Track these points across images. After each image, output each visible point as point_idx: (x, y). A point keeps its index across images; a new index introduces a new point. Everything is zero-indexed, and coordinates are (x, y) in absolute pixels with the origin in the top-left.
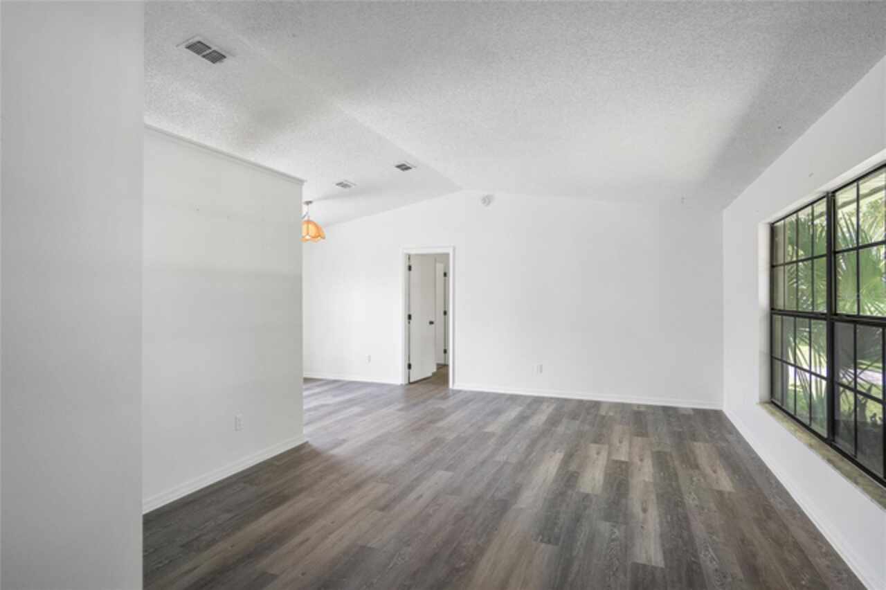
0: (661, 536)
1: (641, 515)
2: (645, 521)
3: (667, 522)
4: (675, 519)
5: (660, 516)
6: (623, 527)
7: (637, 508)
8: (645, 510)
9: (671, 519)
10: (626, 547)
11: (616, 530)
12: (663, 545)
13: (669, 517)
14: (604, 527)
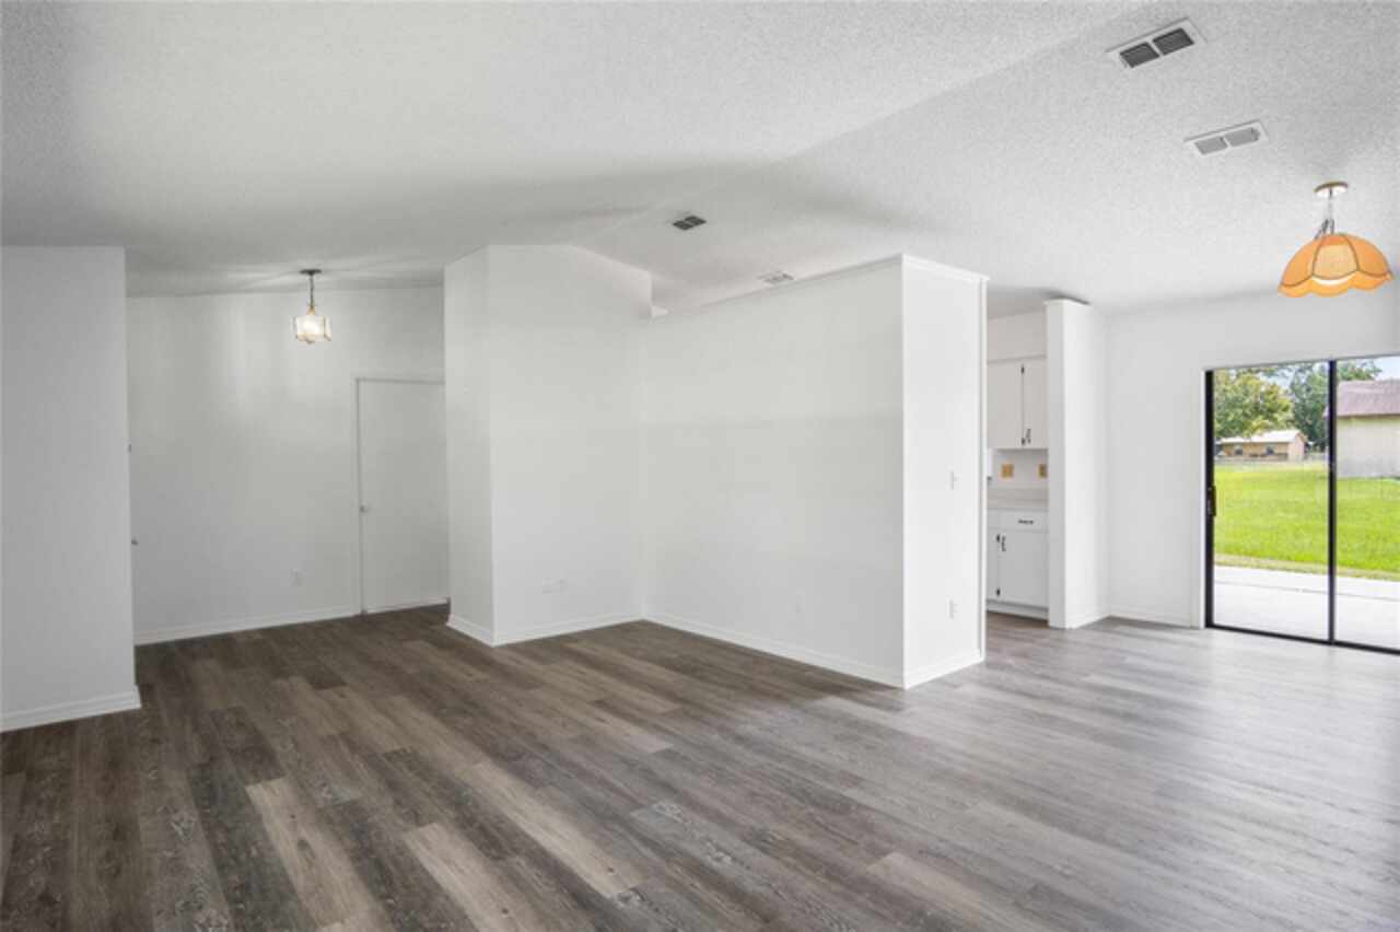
0: (259, 818)
1: (304, 834)
2: (293, 827)
3: (255, 843)
4: (243, 857)
5: (271, 848)
6: (321, 804)
7: (318, 841)
8: (303, 845)
9: (249, 853)
10: (302, 787)
11: (329, 796)
12: (253, 807)
13: (254, 852)
14: (348, 794)
